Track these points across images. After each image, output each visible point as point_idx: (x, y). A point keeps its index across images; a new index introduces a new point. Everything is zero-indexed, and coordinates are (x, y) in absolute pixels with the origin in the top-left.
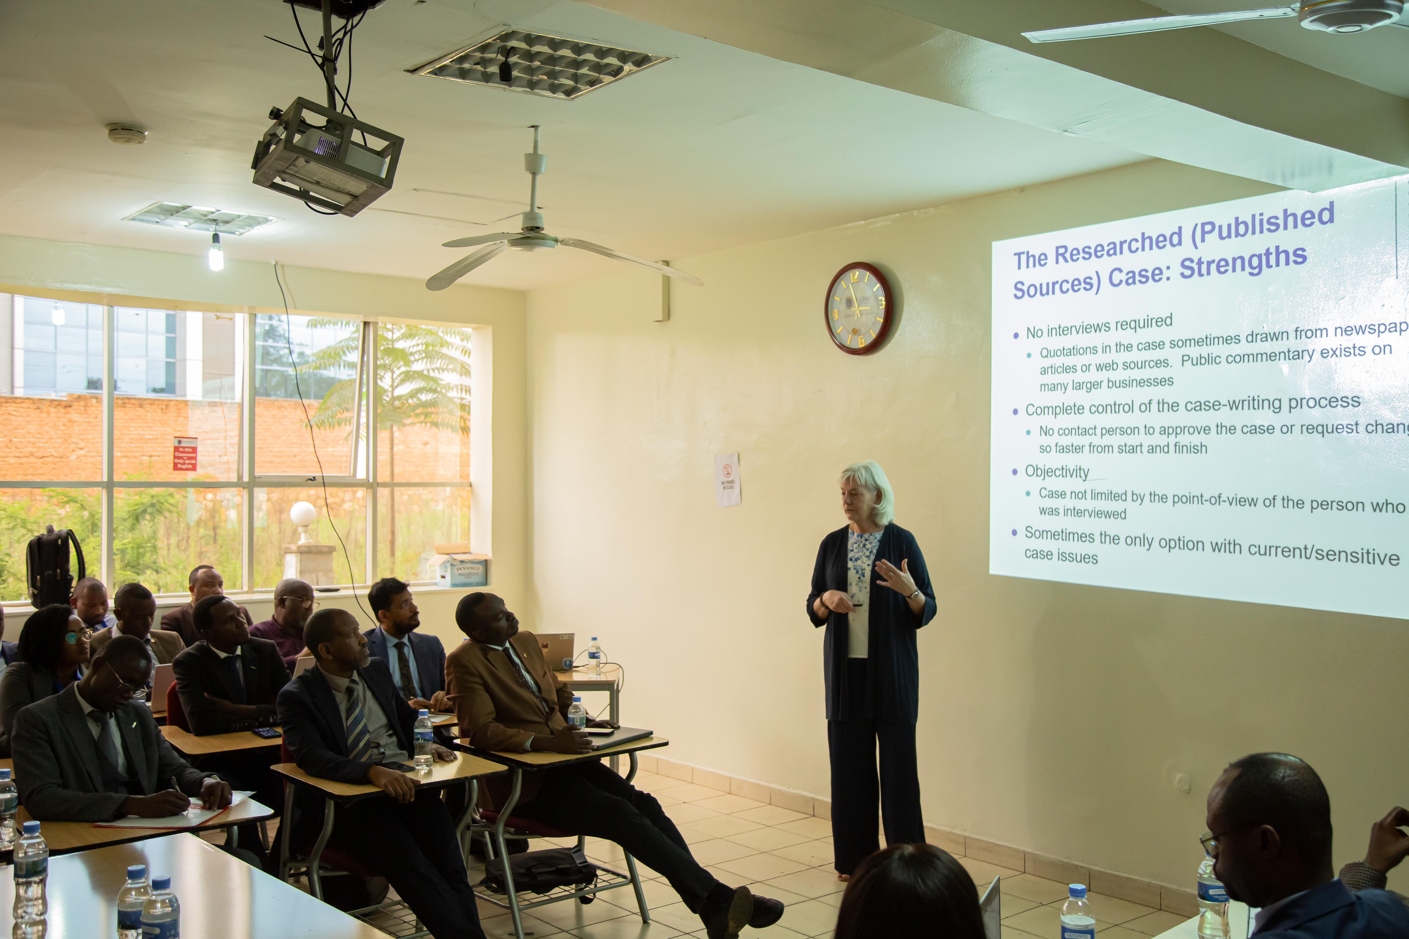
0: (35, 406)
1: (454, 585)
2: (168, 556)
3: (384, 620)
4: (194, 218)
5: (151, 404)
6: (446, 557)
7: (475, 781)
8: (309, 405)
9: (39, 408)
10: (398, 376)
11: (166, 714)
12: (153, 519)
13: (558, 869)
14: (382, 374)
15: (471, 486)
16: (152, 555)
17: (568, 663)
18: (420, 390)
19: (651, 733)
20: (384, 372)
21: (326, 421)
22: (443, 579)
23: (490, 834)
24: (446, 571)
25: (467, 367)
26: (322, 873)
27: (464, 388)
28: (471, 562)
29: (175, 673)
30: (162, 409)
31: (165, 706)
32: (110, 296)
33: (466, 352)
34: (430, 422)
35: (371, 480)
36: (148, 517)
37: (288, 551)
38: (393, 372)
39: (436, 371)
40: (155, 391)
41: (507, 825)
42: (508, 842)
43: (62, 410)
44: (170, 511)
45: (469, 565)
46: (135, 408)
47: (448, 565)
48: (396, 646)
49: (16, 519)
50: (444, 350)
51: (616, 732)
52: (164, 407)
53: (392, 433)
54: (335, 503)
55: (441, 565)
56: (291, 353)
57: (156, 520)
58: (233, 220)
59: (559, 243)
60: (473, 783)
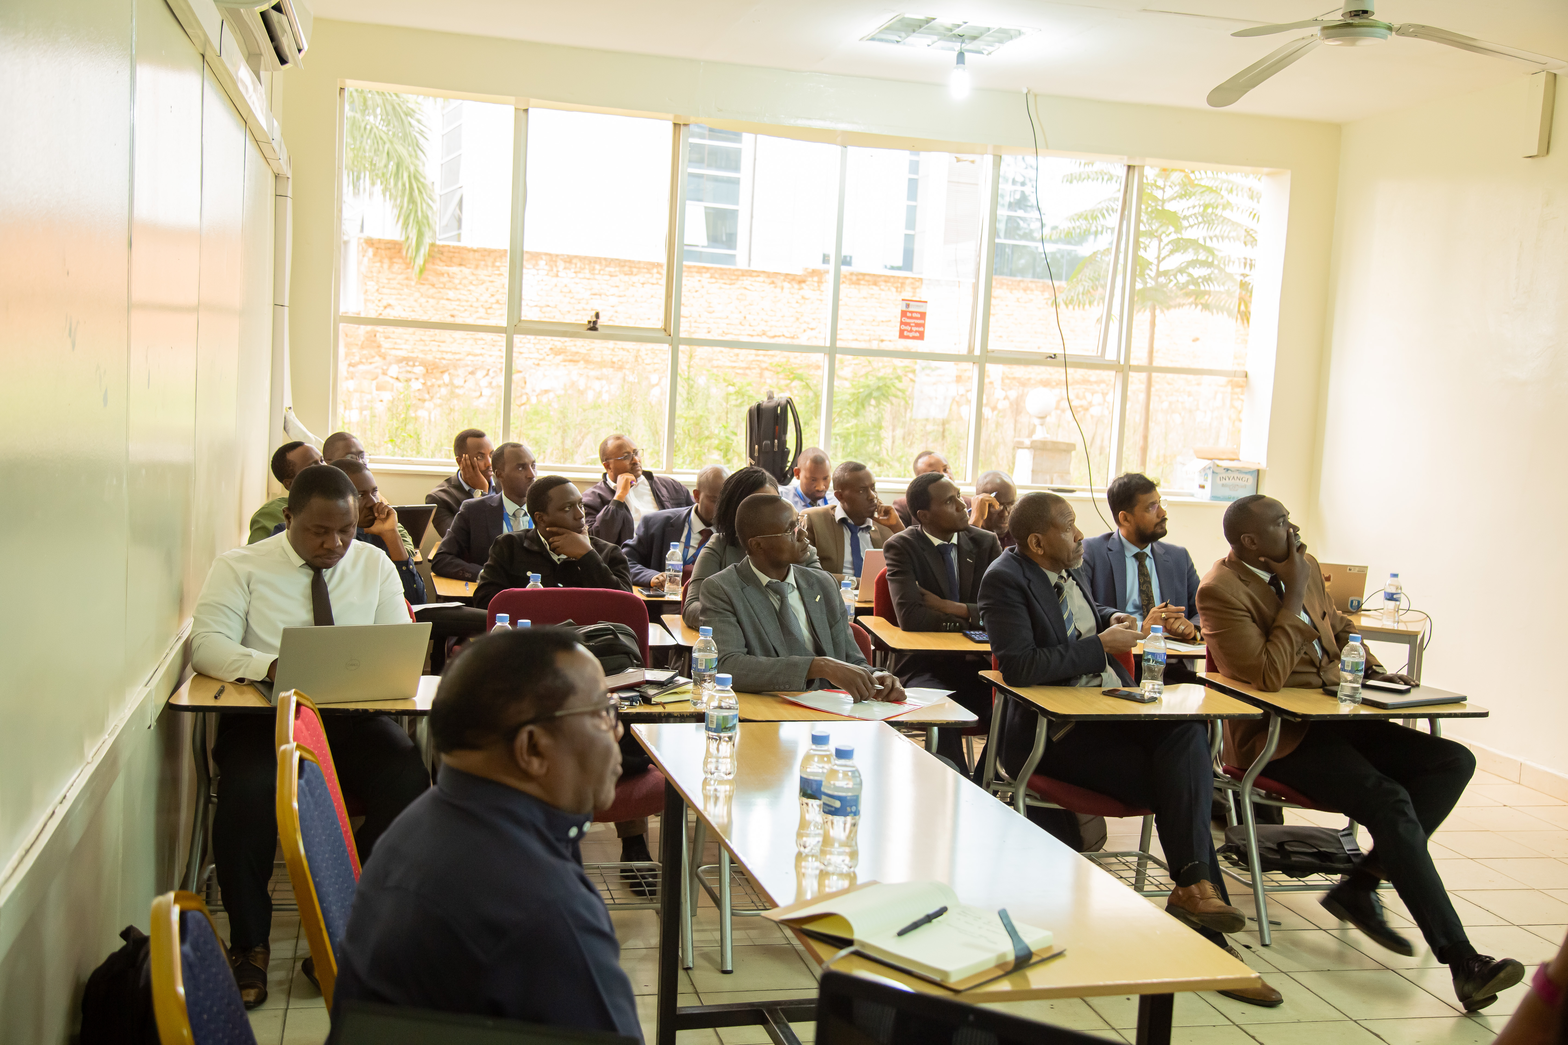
0: (769, 281)
1: (1214, 498)
2: (892, 449)
3: (1126, 524)
4: (938, 34)
5: (886, 282)
6: (1207, 463)
7: (1219, 721)
8: (1059, 287)
9: (773, 283)
10: (1167, 245)
11: (873, 605)
12: (878, 404)
13: (1320, 851)
14: (1147, 242)
15: (1246, 376)
16: (875, 445)
17: (1355, 603)
18: (1193, 263)
19: (1464, 699)
20: (1149, 240)
21: (1075, 298)
22: (1201, 490)
23: (1234, 793)
24: (1206, 480)
25: (1254, 235)
26: (1029, 801)
27: (1248, 262)
28: (1239, 471)
29: (886, 558)
30: (897, 288)
31: (872, 596)
32: (845, 133)
33: (1254, 216)
34: (1202, 304)
35: (1122, 362)
36: (873, 402)
37: (1019, 446)
38: (1160, 241)
39: (1215, 240)
40: (892, 268)
41: (1256, 784)
42: (1257, 807)
43: (796, 286)
44: (896, 396)
45: (1236, 475)
46: (869, 285)
47: (1210, 472)
48: (1136, 556)
49: (743, 395)
50: (1227, 214)
51: (1413, 691)
52: (899, 285)
53: (1154, 317)
54: (1081, 406)
55: (1200, 472)
56: (1042, 226)
57: (882, 407)
58: (982, 34)
59: (1394, 33)
60: (1216, 723)
